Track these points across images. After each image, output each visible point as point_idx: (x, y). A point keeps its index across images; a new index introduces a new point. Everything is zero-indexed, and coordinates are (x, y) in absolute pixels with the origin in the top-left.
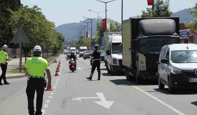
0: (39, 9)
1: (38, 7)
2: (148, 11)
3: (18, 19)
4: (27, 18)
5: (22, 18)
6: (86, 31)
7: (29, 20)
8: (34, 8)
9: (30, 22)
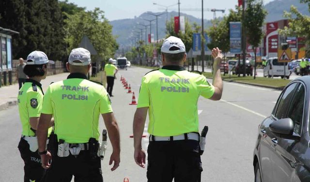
0: (102, 11)
1: (101, 10)
2: (237, 9)
3: (76, 25)
4: (88, 23)
5: (81, 24)
6: (148, 33)
7: (90, 26)
8: (95, 11)
9: (91, 29)
